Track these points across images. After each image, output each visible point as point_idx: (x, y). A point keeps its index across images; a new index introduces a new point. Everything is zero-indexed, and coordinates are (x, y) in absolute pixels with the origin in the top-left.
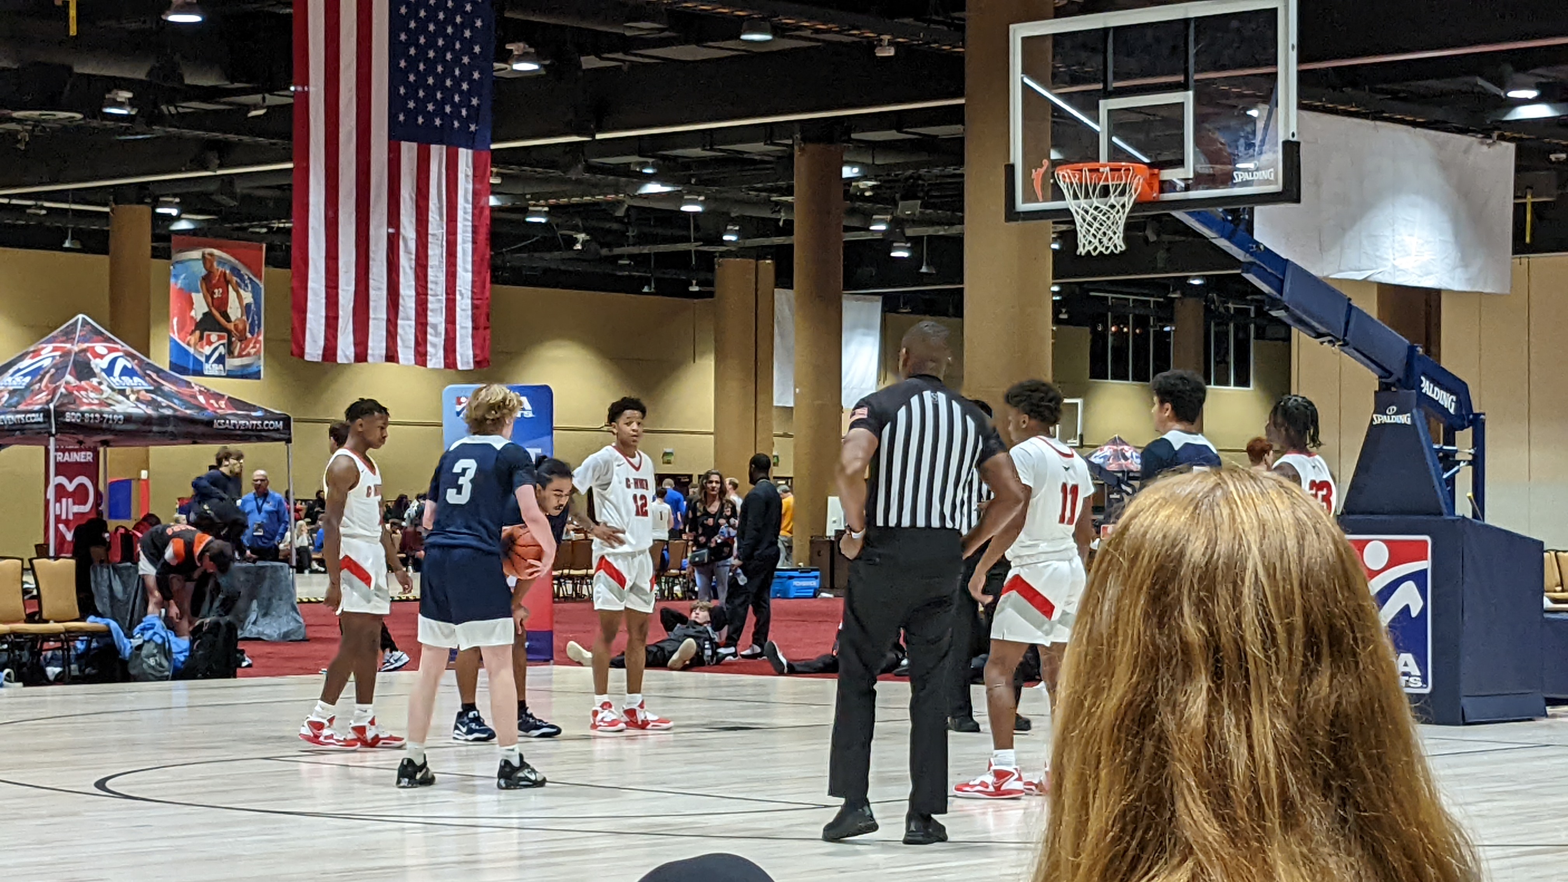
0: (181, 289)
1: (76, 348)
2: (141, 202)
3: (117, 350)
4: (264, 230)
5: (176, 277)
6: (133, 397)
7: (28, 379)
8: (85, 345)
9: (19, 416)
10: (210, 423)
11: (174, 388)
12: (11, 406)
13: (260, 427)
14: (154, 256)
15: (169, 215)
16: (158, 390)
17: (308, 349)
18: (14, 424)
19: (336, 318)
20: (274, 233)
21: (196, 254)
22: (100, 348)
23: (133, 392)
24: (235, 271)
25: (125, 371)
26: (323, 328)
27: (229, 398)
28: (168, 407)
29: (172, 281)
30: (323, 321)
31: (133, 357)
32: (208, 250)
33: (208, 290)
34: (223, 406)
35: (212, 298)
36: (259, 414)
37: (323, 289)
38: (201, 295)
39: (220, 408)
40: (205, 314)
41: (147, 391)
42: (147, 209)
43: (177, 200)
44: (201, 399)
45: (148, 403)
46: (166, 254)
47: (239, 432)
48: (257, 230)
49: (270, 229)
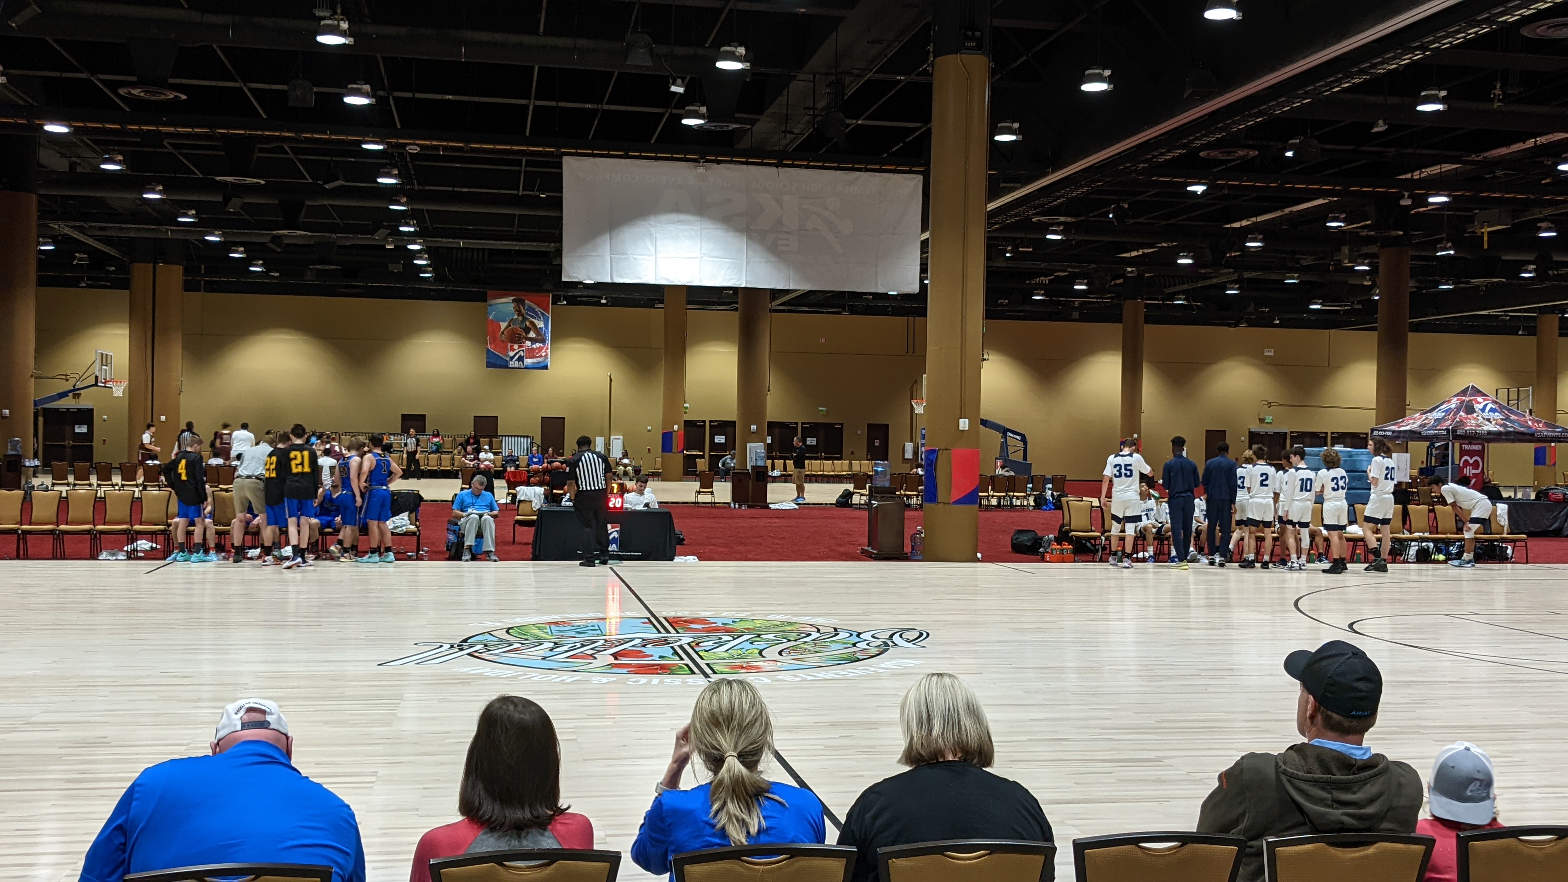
1: (1467, 399)
3: (1488, 400)
6: (1494, 422)
7: (1444, 414)
8: (1472, 398)
9: (1436, 432)
10: (1533, 434)
11: (1516, 418)
13: (1561, 437)
16: (1507, 418)
22: (1480, 399)
23: (1494, 420)
25: (1491, 410)
28: (1512, 427)
31: (1496, 403)
36: (1560, 430)
41: (1502, 419)
44: (1530, 423)
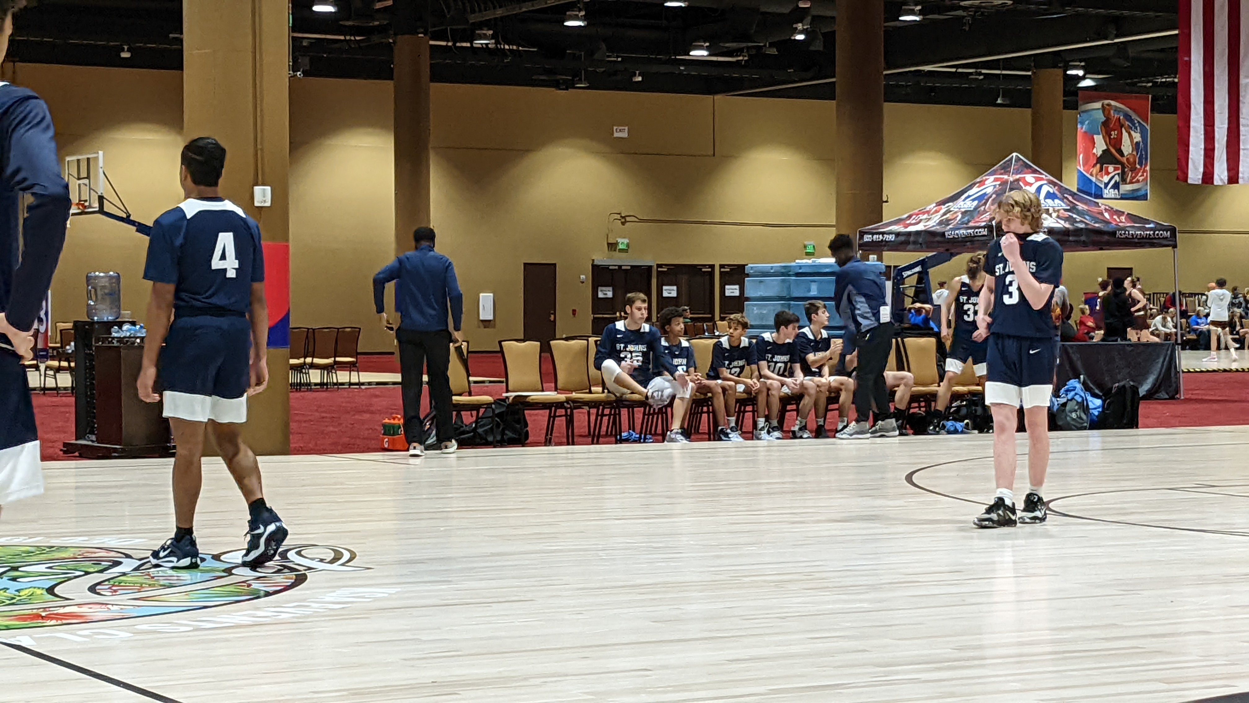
0: (1085, 132)
1: (1011, 179)
2: (1056, 66)
3: (1042, 179)
4: (1150, 84)
5: (1082, 123)
6: (1055, 215)
7: (976, 202)
8: (1018, 177)
9: (969, 231)
10: (1113, 234)
11: (1086, 207)
12: (963, 223)
13: (1152, 236)
14: (1065, 108)
15: (1077, 75)
16: (1073, 209)
17: (1191, 175)
18: (966, 237)
19: (1213, 150)
20: (1159, 86)
21: (1098, 105)
22: (1030, 178)
23: (1054, 211)
24: (1128, 117)
25: (1049, 195)
26: (1202, 158)
27: (1128, 214)
28: (1081, 222)
29: (1079, 126)
30: (1202, 152)
31: (1055, 184)
32: (1106, 102)
33: (1106, 133)
34: (1124, 220)
35: (1110, 138)
36: (1152, 225)
37: (1202, 127)
38: (1101, 136)
39: (1121, 222)
40: (1103, 151)
41: (1066, 210)
42: (1060, 72)
43: (1083, 64)
44: (1107, 215)
45: (1066, 219)
46: (1073, 106)
47: (1136, 240)
48: (1144, 84)
49: (1155, 83)
